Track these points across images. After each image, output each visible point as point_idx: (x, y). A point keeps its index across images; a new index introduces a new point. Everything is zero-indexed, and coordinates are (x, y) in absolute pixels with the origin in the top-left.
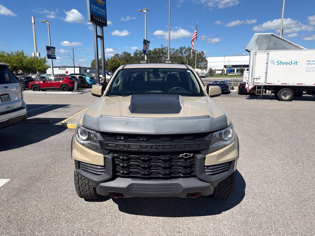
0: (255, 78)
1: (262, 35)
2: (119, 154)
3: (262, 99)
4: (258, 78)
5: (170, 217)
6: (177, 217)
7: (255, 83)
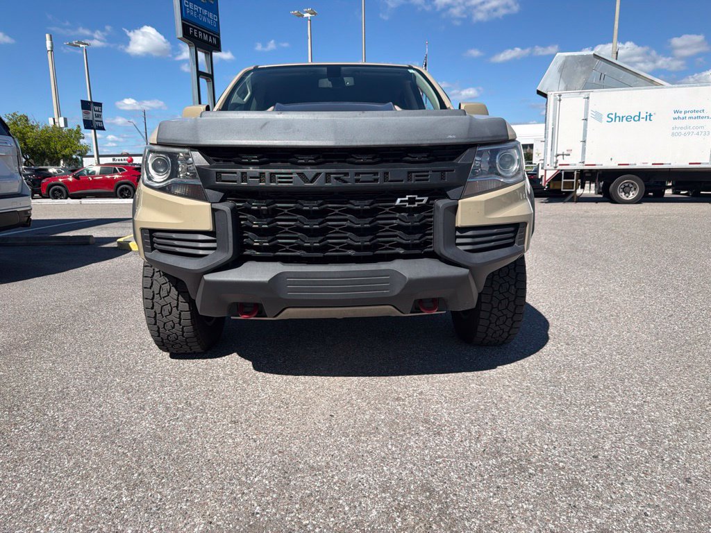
0: (558, 153)
1: (572, 56)
2: (249, 200)
3: (576, 202)
4: (566, 153)
6: (392, 375)
7: (560, 165)
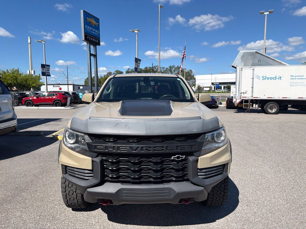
0: (242, 92)
1: (247, 52)
3: (250, 113)
4: (245, 92)
5: (162, 226)
6: (169, 226)
7: (242, 97)
